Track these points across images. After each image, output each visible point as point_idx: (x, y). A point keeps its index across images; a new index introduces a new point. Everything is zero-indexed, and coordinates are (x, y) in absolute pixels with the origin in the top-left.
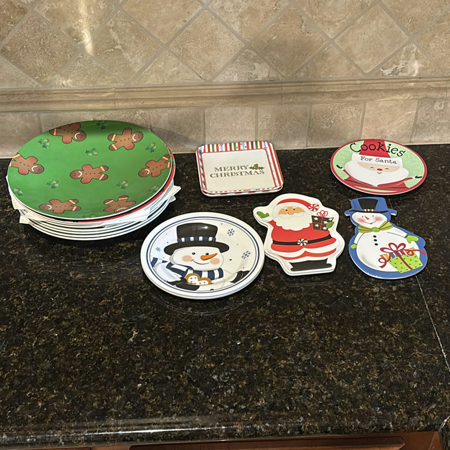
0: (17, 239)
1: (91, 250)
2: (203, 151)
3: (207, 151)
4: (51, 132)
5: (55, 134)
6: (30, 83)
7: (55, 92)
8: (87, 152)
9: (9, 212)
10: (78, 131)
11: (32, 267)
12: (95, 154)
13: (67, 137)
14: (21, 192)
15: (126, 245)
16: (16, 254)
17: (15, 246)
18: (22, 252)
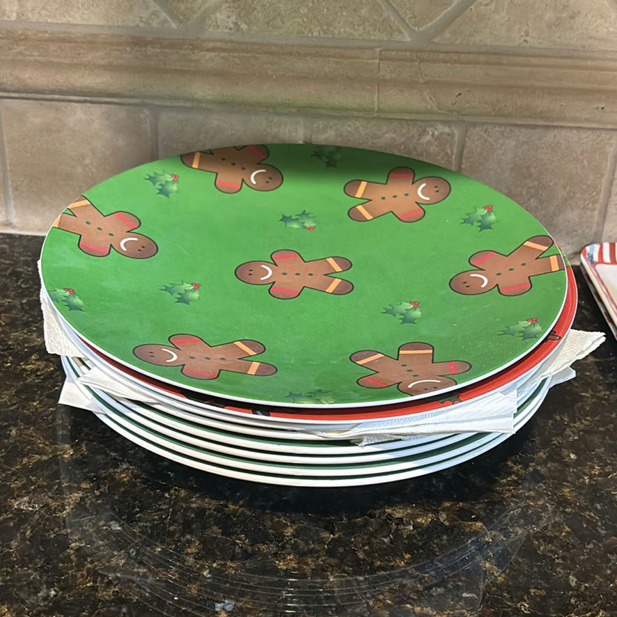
0: (45, 458)
1: (293, 522)
2: (596, 259)
3: (607, 258)
4: (186, 158)
5: (195, 165)
6: (145, 15)
7: (211, 45)
8: (285, 219)
9: (34, 372)
10: (259, 165)
11: (80, 566)
12: (307, 225)
13: (230, 177)
14: (77, 301)
15: (413, 517)
16: (33, 513)
17: (33, 484)
18: (53, 504)
